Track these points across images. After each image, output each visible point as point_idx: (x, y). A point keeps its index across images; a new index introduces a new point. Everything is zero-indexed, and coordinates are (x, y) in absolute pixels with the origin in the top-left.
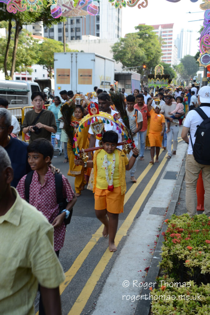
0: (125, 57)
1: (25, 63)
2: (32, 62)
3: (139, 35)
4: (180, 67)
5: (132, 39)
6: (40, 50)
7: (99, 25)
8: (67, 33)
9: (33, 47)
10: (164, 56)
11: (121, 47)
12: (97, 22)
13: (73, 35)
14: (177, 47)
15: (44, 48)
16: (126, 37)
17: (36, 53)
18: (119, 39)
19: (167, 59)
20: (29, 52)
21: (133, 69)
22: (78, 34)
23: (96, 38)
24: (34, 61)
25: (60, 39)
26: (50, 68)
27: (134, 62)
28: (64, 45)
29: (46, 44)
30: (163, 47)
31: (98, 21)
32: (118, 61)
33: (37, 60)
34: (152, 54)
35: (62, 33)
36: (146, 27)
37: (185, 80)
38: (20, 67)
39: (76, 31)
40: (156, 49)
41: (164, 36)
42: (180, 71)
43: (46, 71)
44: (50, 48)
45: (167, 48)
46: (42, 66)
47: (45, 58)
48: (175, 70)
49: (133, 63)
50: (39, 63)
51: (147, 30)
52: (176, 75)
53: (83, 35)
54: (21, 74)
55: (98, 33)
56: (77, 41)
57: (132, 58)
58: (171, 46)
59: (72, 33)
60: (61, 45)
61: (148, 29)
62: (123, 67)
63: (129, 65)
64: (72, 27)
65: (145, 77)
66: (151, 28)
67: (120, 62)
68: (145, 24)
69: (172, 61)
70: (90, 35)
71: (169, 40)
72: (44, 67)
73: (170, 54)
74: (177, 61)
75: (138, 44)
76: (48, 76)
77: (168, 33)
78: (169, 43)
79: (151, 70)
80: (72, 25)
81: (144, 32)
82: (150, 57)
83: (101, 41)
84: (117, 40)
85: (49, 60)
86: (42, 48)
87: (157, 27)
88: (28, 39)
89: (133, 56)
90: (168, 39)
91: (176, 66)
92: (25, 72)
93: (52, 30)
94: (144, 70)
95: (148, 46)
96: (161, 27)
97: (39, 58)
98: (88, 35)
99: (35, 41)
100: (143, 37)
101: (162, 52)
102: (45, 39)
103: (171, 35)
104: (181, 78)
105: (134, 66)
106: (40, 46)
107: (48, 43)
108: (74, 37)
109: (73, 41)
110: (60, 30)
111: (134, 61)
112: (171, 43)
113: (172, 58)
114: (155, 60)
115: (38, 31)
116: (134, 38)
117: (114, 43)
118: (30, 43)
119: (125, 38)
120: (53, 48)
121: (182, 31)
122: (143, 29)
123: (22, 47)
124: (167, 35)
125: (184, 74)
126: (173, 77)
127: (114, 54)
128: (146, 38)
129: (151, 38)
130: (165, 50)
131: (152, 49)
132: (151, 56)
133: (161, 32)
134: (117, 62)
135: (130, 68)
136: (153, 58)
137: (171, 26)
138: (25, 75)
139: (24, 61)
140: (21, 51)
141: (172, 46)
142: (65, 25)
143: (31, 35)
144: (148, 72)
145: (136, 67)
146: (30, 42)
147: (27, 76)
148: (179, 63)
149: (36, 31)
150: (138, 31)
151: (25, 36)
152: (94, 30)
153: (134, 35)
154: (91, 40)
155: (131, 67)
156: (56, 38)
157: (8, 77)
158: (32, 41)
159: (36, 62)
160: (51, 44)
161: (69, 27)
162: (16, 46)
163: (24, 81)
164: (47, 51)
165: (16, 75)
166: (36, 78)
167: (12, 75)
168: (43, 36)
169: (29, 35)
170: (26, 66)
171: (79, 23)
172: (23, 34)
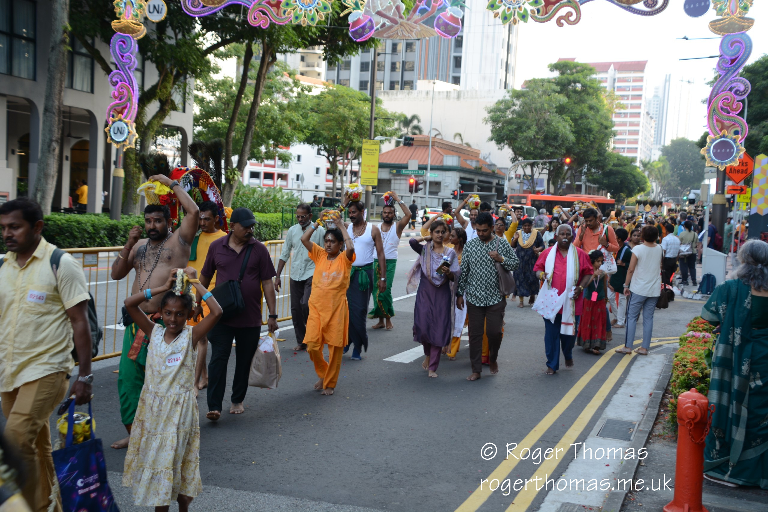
0: (520, 135)
1: (275, 139)
2: (292, 136)
3: (557, 84)
4: (660, 165)
5: (540, 93)
6: (312, 110)
7: (460, 57)
8: (382, 72)
9: (298, 103)
10: (618, 137)
11: (514, 112)
12: (455, 52)
13: (395, 79)
14: (654, 116)
15: (323, 107)
16: (527, 88)
17: (305, 116)
18: (508, 92)
19: (626, 146)
20: (287, 113)
21: (540, 166)
22: (408, 76)
23: (450, 87)
24: (297, 135)
25: (363, 85)
26: (335, 152)
27: (542, 149)
28: (372, 102)
29: (330, 98)
30: (619, 115)
31: (459, 49)
32: (502, 144)
33: (305, 135)
34: (590, 131)
35: (369, 73)
36: (576, 66)
37: (672, 199)
38: (263, 149)
39: (404, 69)
40: (598, 118)
41: (620, 89)
42: (659, 177)
43: (325, 159)
44: (337, 107)
45: (628, 119)
46: (316, 148)
47: (323, 130)
48: (646, 174)
49: (539, 151)
50: (309, 141)
51: (580, 75)
52: (649, 184)
53: (420, 79)
54: (263, 164)
55: (456, 75)
56: (405, 91)
57: (539, 139)
58: (639, 113)
59: (394, 73)
60: (365, 100)
61: (582, 71)
62: (514, 160)
63: (530, 154)
64: (394, 61)
65: (567, 185)
66: (591, 70)
67: (506, 147)
68: (574, 59)
69: (639, 150)
70: (436, 81)
71: (632, 99)
72: (319, 150)
73: (636, 133)
74: (653, 151)
75: (554, 106)
76: (328, 172)
77: (632, 84)
78: (633, 107)
79: (585, 170)
80: (395, 56)
81: (571, 78)
82: (582, 139)
83: (462, 95)
84: (502, 95)
85: (332, 134)
86: (319, 105)
87: (605, 67)
88: (286, 84)
89: (540, 133)
90: (630, 97)
91: (649, 163)
92: (275, 159)
93: (348, 65)
94: (566, 168)
95: (579, 112)
96: (615, 70)
97: (310, 128)
98: (432, 79)
99: (302, 90)
100: (567, 90)
101: (615, 129)
102: (327, 87)
103: (640, 89)
104: (660, 192)
105: (542, 158)
106: (315, 100)
107: (335, 95)
108: (397, 83)
109: (394, 92)
110: (364, 67)
111: (542, 145)
112: (639, 106)
113: (640, 142)
114: (596, 145)
115: (313, 66)
116: (544, 92)
117: (496, 100)
118: (291, 94)
119: (524, 90)
120: (345, 107)
121: (668, 80)
122: (569, 71)
123: (271, 102)
124: (629, 87)
125: (669, 184)
126: (642, 189)
127: (494, 127)
128: (575, 91)
129: (588, 94)
130: (624, 124)
131: (590, 120)
132: (585, 136)
133: (614, 80)
134: (499, 146)
135: (532, 161)
136: (592, 142)
137: (640, 66)
138: (274, 166)
139: (272, 133)
140: (268, 110)
141: (642, 115)
142: (379, 54)
143: (294, 75)
144: (577, 174)
145: (548, 160)
146: (291, 90)
147: (276, 171)
148: (656, 155)
149: (308, 66)
150: (556, 74)
151: (282, 76)
152: (448, 67)
153: (546, 84)
154: (439, 92)
155: (534, 159)
156: (354, 85)
157: (233, 171)
158: (297, 90)
159: (303, 137)
160: (342, 96)
161: (388, 60)
162: (259, 99)
163: (269, 182)
164: (331, 114)
165: (251, 166)
166: (298, 176)
167: (241, 165)
168: (323, 78)
169: (290, 74)
170: (276, 146)
171: (411, 51)
172: (277, 73)
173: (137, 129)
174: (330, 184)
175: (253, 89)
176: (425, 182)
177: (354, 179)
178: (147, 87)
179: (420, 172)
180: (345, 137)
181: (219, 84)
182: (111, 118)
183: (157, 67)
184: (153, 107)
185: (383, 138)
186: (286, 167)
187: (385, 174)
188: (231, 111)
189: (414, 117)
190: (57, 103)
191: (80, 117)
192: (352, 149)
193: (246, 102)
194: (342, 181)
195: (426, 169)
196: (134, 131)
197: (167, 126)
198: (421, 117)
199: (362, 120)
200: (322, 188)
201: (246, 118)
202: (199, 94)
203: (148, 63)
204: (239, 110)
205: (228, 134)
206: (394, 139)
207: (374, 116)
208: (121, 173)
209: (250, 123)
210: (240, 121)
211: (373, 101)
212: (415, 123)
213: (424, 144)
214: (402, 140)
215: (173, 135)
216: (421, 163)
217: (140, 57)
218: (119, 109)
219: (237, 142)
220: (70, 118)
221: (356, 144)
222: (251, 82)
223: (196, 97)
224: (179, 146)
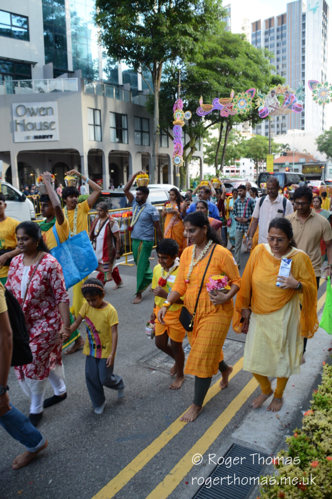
0: (329, 148)
1: (234, 157)
2: (240, 155)
6: (247, 145)
7: (304, 120)
8: (274, 128)
9: (242, 143)
11: (326, 139)
12: (302, 118)
13: (279, 131)
15: (251, 143)
17: (244, 148)
18: (324, 132)
22: (284, 129)
23: (301, 131)
24: (242, 155)
25: (266, 134)
26: (257, 160)
29: (253, 140)
32: (322, 152)
35: (268, 129)
38: (230, 161)
39: (282, 127)
43: (253, 163)
44: (257, 143)
46: (249, 159)
47: (252, 152)
50: (247, 157)
53: (288, 129)
54: (230, 167)
55: (303, 126)
56: (283, 135)
60: (267, 140)
62: (327, 158)
64: (278, 124)
67: (324, 153)
70: (295, 130)
72: (251, 160)
76: (255, 168)
80: (278, 122)
83: (305, 134)
84: (321, 133)
85: (255, 154)
86: (249, 143)
88: (237, 136)
92: (234, 165)
93: (260, 127)
97: (247, 152)
98: (293, 129)
99: (243, 138)
102: (253, 136)
107: (256, 139)
108: (280, 132)
109: (279, 135)
110: (267, 127)
115: (247, 129)
117: (319, 135)
118: (239, 140)
120: (260, 143)
123: (231, 144)
127: (318, 145)
138: (234, 168)
139: (233, 155)
140: (230, 147)
142: (272, 122)
143: (240, 133)
146: (239, 138)
147: (236, 169)
149: (245, 129)
151: (234, 133)
152: (299, 124)
154: (296, 134)
156: (263, 134)
157: (218, 171)
158: (241, 138)
159: (244, 155)
160: (258, 139)
161: (276, 124)
162: (226, 143)
163: (233, 174)
164: (254, 146)
165: (225, 168)
166: (244, 171)
167: (221, 168)
168: (251, 133)
169: (238, 133)
170: (234, 160)
171: (285, 119)
172: (232, 133)
173: (184, 159)
174: (256, 173)
175: (224, 140)
176: (292, 169)
177: (265, 170)
178: (186, 143)
179: (290, 165)
180: (260, 154)
181: (212, 140)
182: (174, 156)
183: (189, 135)
184: (189, 150)
185: (274, 154)
186: (238, 167)
187: (276, 167)
188: (216, 149)
189: (287, 145)
190: (156, 153)
191: (165, 157)
192: (263, 159)
193: (222, 144)
194: (260, 171)
195: (292, 164)
196: (182, 159)
197: (195, 157)
198: (290, 144)
199: (267, 147)
200: (253, 174)
201: (222, 150)
202: (206, 144)
203: (186, 134)
204: (219, 148)
205: (216, 158)
206: (280, 154)
207: (271, 145)
208: (178, 175)
209: (224, 152)
210: (221, 152)
211: (270, 140)
212: (287, 147)
213: (291, 154)
214: (282, 154)
215: (197, 159)
216: (291, 162)
217: (183, 133)
218: (177, 152)
219: (219, 160)
220: (161, 157)
221: (264, 156)
222: (223, 137)
223: (204, 145)
224: (199, 163)
